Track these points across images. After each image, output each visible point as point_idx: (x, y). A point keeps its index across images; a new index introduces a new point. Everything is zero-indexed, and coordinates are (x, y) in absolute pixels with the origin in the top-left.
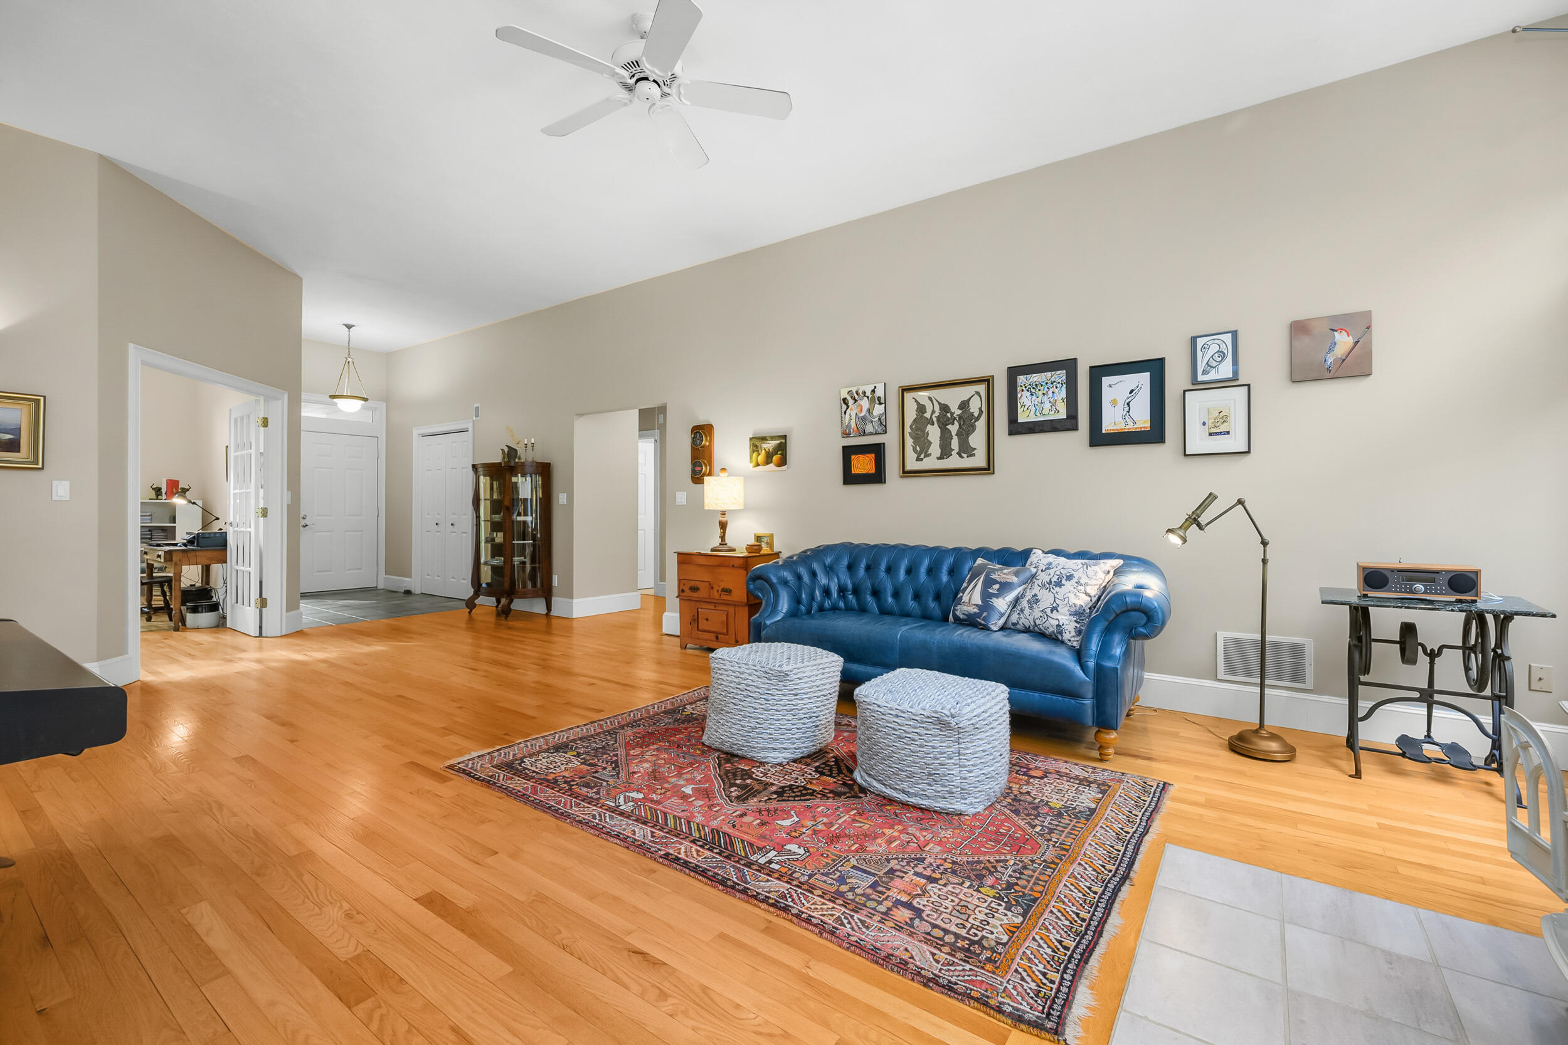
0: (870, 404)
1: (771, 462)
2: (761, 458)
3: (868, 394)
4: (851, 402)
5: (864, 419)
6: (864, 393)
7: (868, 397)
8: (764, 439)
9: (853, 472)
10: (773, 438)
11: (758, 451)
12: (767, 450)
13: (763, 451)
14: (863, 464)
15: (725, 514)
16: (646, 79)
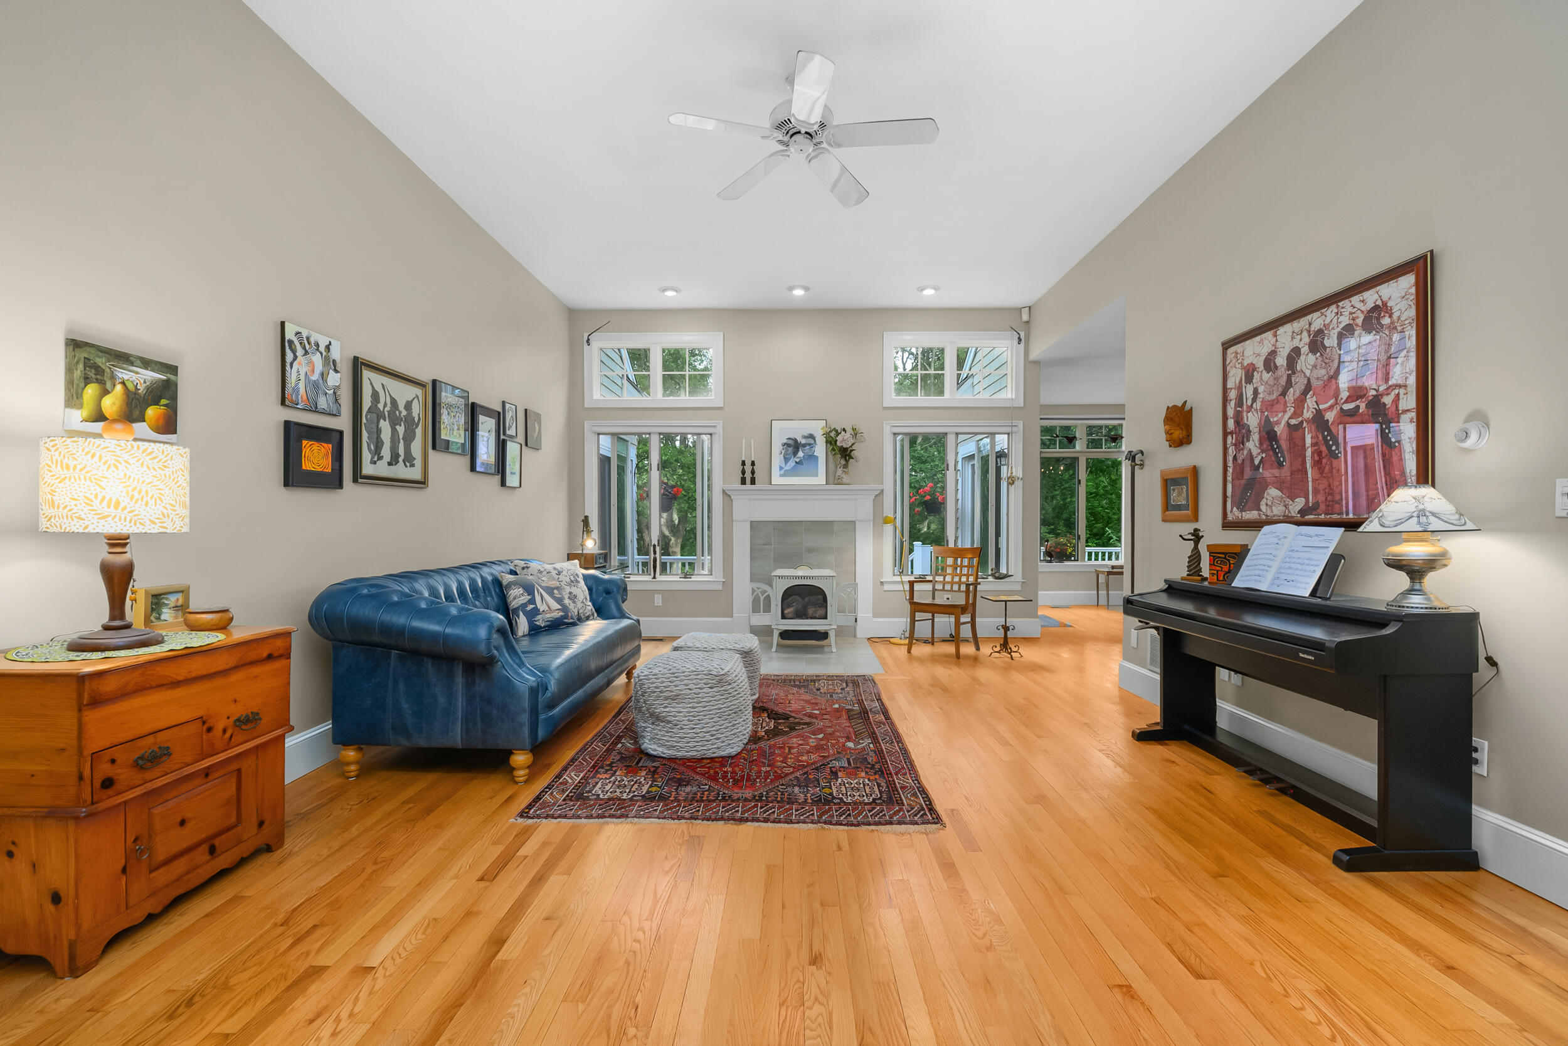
0: (324, 366)
1: (142, 419)
2: (111, 403)
3: (322, 348)
4: (300, 351)
5: (316, 386)
6: (317, 345)
7: (321, 354)
8: (123, 358)
9: (304, 468)
10: (146, 363)
11: (101, 382)
12: (131, 387)
13: (119, 388)
14: (315, 457)
15: (125, 545)
16: (799, 132)
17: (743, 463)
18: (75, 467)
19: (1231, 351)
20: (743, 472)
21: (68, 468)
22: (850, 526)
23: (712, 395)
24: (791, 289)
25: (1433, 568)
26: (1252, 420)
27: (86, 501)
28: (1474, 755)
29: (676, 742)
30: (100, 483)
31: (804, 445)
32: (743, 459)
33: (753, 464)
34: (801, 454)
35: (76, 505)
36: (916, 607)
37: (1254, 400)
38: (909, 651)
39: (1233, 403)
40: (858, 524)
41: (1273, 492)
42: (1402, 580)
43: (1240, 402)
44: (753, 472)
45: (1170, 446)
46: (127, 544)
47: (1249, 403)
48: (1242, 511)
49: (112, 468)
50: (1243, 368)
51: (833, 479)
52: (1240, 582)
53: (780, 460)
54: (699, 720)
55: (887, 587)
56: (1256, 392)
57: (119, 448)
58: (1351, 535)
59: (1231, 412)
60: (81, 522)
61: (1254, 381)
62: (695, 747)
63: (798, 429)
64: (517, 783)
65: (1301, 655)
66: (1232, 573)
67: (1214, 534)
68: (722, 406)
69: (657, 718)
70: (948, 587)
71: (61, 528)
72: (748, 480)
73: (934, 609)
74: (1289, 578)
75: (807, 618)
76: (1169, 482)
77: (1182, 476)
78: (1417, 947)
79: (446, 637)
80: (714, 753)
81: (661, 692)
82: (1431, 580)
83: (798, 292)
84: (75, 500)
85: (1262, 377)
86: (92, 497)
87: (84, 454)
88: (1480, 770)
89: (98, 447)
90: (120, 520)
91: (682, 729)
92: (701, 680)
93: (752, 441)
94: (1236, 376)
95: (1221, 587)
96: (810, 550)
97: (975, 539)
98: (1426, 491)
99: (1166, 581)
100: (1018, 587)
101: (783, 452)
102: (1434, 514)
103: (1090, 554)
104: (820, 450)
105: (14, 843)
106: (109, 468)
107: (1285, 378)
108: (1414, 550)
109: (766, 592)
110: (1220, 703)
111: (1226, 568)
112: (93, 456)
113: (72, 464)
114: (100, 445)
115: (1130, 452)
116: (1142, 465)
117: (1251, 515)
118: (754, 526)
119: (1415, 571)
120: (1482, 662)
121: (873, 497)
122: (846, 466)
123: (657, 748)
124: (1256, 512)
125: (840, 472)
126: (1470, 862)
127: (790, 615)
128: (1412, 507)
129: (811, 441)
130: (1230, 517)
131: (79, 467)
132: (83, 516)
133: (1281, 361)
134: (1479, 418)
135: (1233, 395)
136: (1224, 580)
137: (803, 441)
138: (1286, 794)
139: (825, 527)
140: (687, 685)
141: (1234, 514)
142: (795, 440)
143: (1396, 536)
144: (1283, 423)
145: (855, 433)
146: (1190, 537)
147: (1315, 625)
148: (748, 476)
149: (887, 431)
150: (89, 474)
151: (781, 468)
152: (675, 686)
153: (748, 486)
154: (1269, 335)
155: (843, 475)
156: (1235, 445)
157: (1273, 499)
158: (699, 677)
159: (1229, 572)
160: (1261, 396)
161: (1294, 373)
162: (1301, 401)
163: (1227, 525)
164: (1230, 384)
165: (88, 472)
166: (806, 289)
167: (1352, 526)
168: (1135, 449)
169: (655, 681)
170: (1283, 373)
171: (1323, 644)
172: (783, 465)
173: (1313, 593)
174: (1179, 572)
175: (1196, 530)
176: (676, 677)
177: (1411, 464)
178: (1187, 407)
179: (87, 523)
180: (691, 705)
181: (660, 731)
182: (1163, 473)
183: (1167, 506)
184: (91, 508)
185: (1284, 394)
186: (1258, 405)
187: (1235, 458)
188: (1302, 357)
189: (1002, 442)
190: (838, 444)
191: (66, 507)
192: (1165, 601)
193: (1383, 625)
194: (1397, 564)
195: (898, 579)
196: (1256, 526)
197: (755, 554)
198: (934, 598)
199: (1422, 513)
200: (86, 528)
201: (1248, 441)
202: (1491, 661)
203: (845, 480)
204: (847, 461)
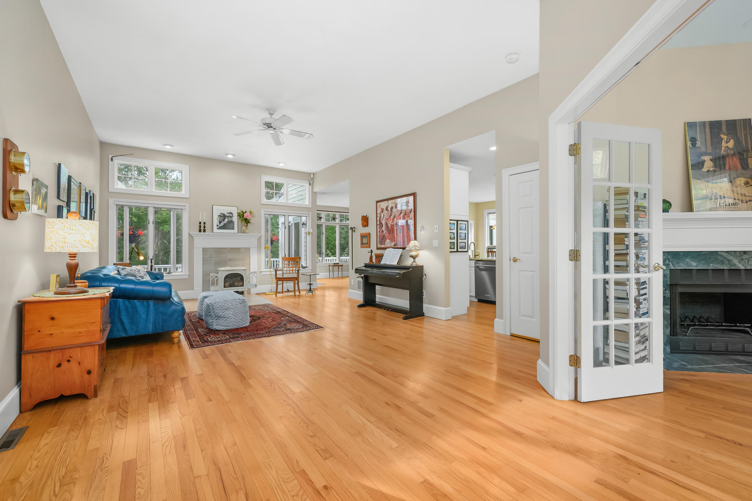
2: (40, 202)
11: (40, 194)
12: (43, 196)
15: (75, 257)
16: (272, 127)
17: (200, 223)
18: (75, 230)
19: (378, 204)
20: (200, 227)
21: (72, 229)
22: (248, 250)
23: (184, 192)
24: (227, 154)
25: (417, 257)
26: (383, 222)
27: (79, 241)
28: (423, 294)
29: (228, 324)
30: (84, 235)
31: (228, 217)
32: (200, 221)
33: (204, 223)
34: (226, 220)
35: (75, 243)
36: (278, 279)
37: (383, 217)
38: (276, 296)
39: (379, 217)
40: (251, 250)
41: (388, 241)
42: (412, 259)
43: (380, 217)
44: (204, 227)
45: (363, 227)
46: (76, 256)
47: (383, 218)
48: (381, 245)
49: (88, 230)
50: (381, 209)
51: (241, 231)
52: (383, 262)
53: (217, 222)
54: (237, 315)
55: (263, 273)
56: (384, 215)
57: (90, 223)
58: (404, 250)
59: (378, 220)
60: (77, 249)
61: (384, 212)
62: (235, 324)
63: (225, 210)
64: (174, 343)
65: (397, 276)
66: (380, 261)
67: (376, 252)
68: (189, 197)
69: (218, 317)
70: (291, 272)
71: (69, 251)
72: (202, 230)
73: (283, 279)
74: (393, 261)
75: (235, 287)
76: (363, 236)
77: (366, 235)
78: (416, 326)
79: (153, 291)
80: (242, 326)
81: (221, 307)
82: (417, 259)
83: (230, 156)
84: (76, 241)
85: (385, 212)
86: (81, 240)
87: (79, 225)
88: (424, 297)
89: (84, 223)
90: (89, 248)
91: (231, 319)
92: (237, 302)
93: (204, 214)
94: (379, 211)
95: (378, 264)
96: (230, 260)
97: (293, 255)
98: (416, 242)
99: (364, 264)
100: (310, 271)
101: (219, 219)
102: (417, 246)
103: (326, 260)
104: (235, 219)
105: (70, 357)
106: (87, 230)
107: (390, 213)
108: (414, 253)
109: (218, 277)
110: (377, 296)
111: (379, 260)
112: (82, 226)
113: (74, 228)
114: (84, 222)
115: (351, 227)
116: (354, 231)
117: (383, 246)
118: (204, 250)
119: (414, 257)
120: (424, 275)
121: (257, 238)
122: (247, 226)
123: (220, 327)
124: (384, 245)
125: (244, 228)
126: (422, 315)
127: (228, 286)
128: (413, 245)
129: (231, 215)
130: (378, 247)
131: (77, 230)
132: (78, 247)
133: (389, 209)
134: (423, 227)
135: (379, 215)
136: (378, 262)
137: (228, 215)
138: (392, 311)
139: (237, 250)
140: (232, 304)
141: (379, 246)
142: (224, 214)
143: (411, 251)
144: (390, 224)
145: (251, 213)
146: (370, 252)
147: (397, 270)
148: (202, 228)
149: (263, 213)
150: (80, 232)
151: (217, 226)
152: (227, 305)
153: (202, 233)
154: (386, 202)
155: (246, 230)
156: (379, 228)
157: (388, 243)
158: (236, 301)
159: (380, 260)
160: (385, 216)
161: (392, 212)
162: (393, 219)
163: (378, 249)
164: (378, 212)
165: (80, 231)
166: (234, 155)
167: (404, 249)
168: (353, 227)
169: (219, 304)
170: (390, 211)
171: (400, 273)
172: (219, 225)
173: (397, 264)
174: (368, 261)
175: (371, 250)
176: (227, 302)
177: (412, 236)
178: (367, 217)
179: (79, 249)
180: (234, 310)
181: (221, 321)
182: (361, 234)
183: (362, 243)
184: (81, 244)
185: (390, 217)
186: (384, 219)
187: (379, 231)
188: (394, 209)
189: (304, 219)
190: (244, 217)
191: (71, 243)
192: (364, 268)
193: (410, 269)
194: (412, 256)
195: (269, 270)
196: (385, 249)
197: (205, 261)
198: (283, 276)
199: (415, 246)
200: (79, 250)
201: (382, 227)
202: (425, 274)
203: (247, 231)
204: (247, 224)
